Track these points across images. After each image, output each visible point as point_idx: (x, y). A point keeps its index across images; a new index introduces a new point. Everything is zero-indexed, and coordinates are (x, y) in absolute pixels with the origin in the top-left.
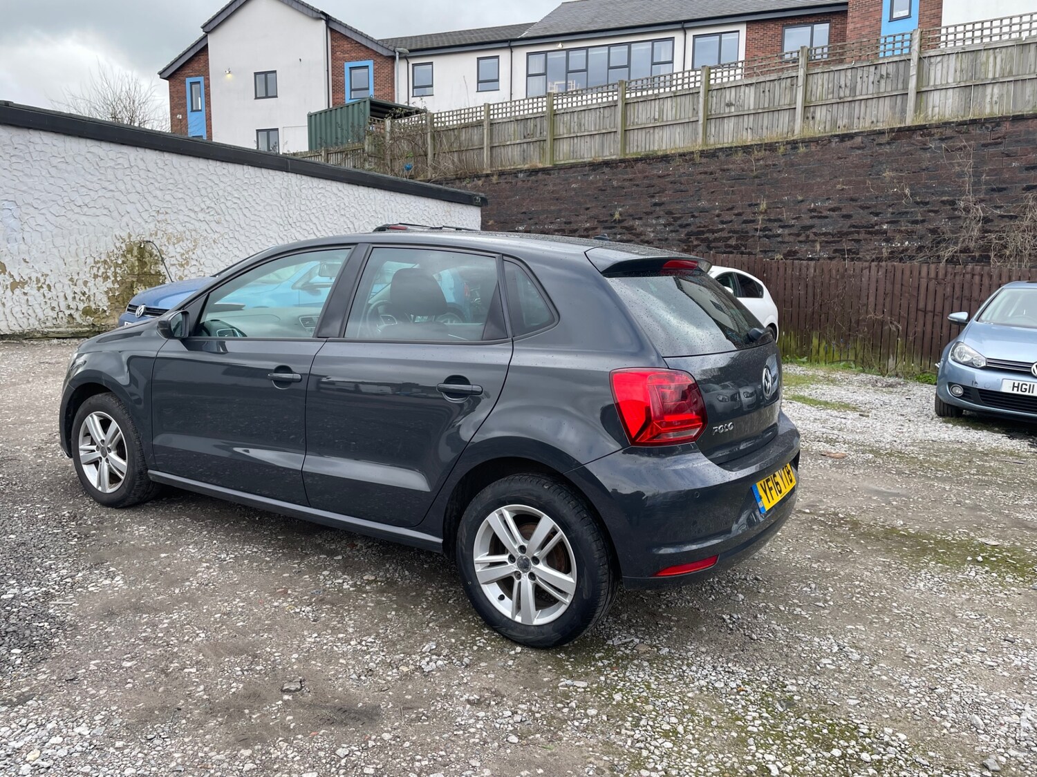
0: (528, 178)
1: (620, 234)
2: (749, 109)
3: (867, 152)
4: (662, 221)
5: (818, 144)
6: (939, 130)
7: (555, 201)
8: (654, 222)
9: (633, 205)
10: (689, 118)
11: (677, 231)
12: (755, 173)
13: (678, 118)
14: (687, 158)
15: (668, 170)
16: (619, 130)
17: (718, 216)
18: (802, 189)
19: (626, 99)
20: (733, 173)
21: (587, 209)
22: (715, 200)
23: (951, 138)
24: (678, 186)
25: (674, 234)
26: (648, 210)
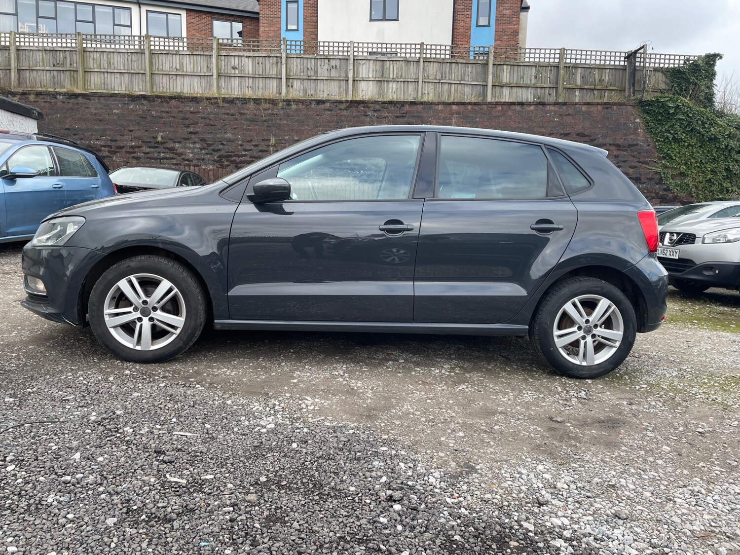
0: (68, 100)
1: (163, 153)
2: (248, 74)
3: (333, 113)
4: (198, 146)
5: (303, 104)
6: (373, 105)
7: (99, 122)
8: (192, 146)
9: (173, 131)
10: (205, 73)
11: (211, 154)
12: (264, 119)
13: (195, 71)
14: (212, 101)
15: (198, 108)
16: (148, 73)
17: (241, 145)
18: (297, 132)
19: (152, 50)
20: (248, 117)
21: (131, 131)
22: (237, 134)
23: (379, 110)
24: (207, 121)
25: (209, 156)
26: (185, 137)
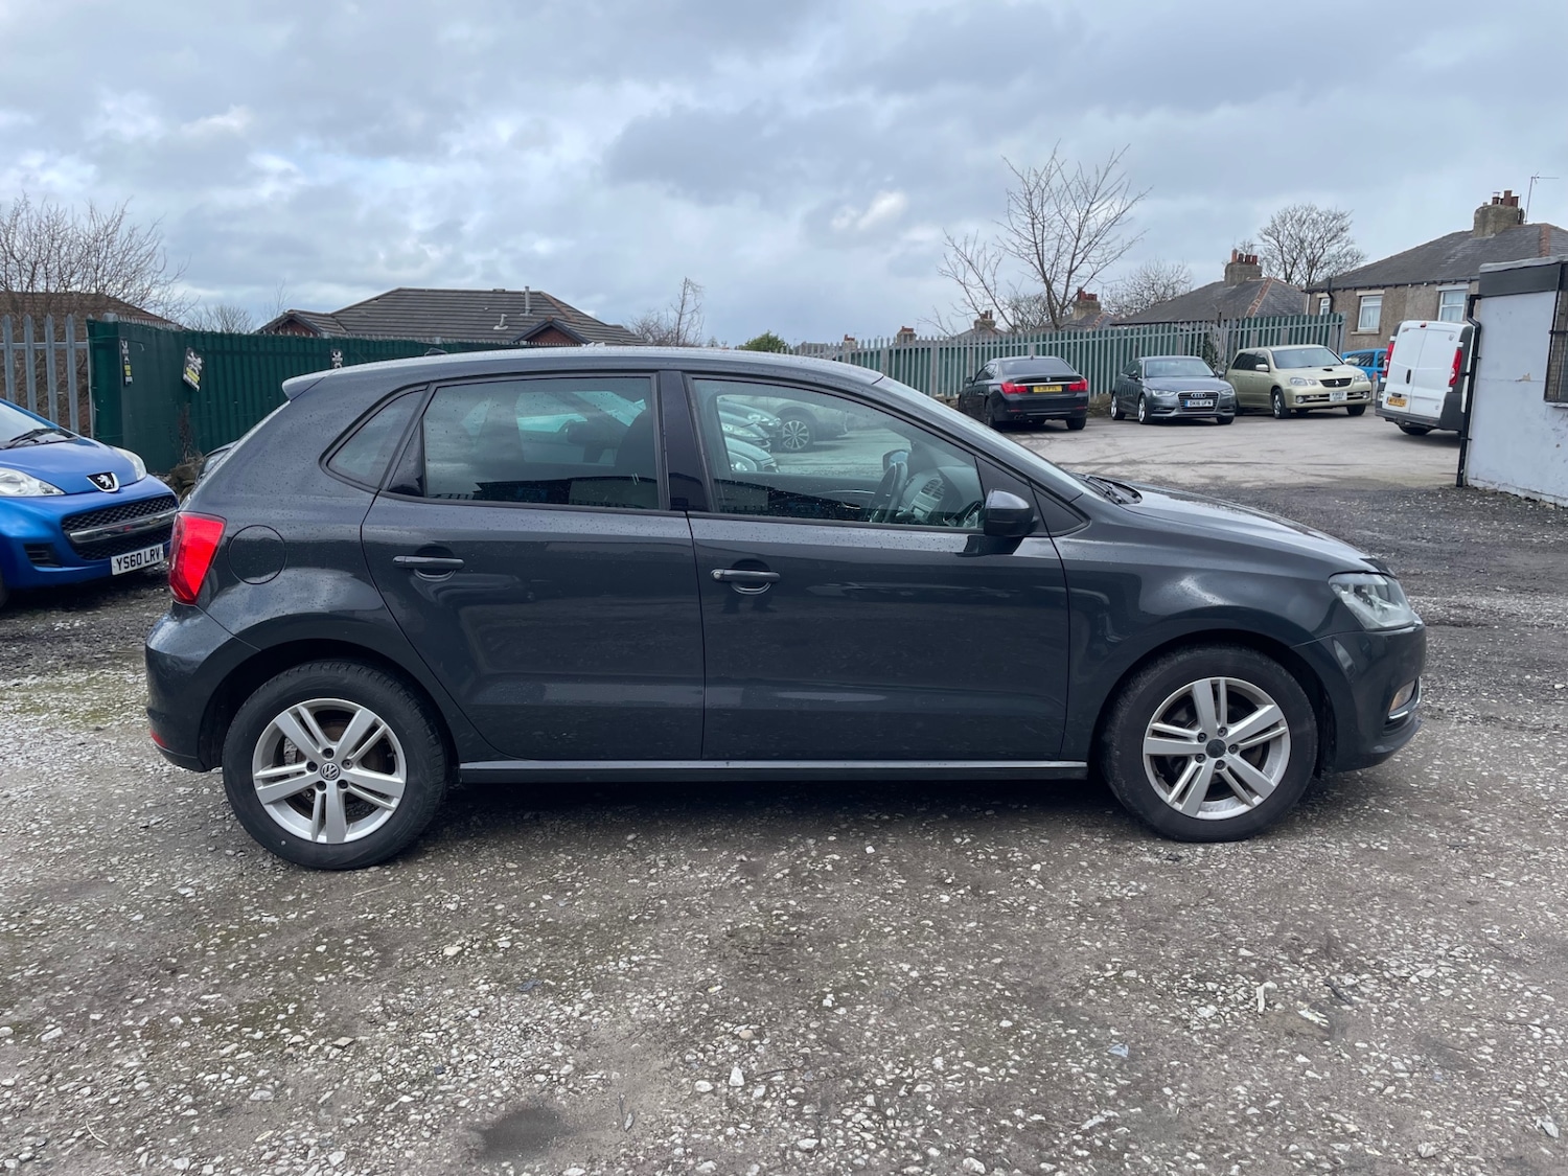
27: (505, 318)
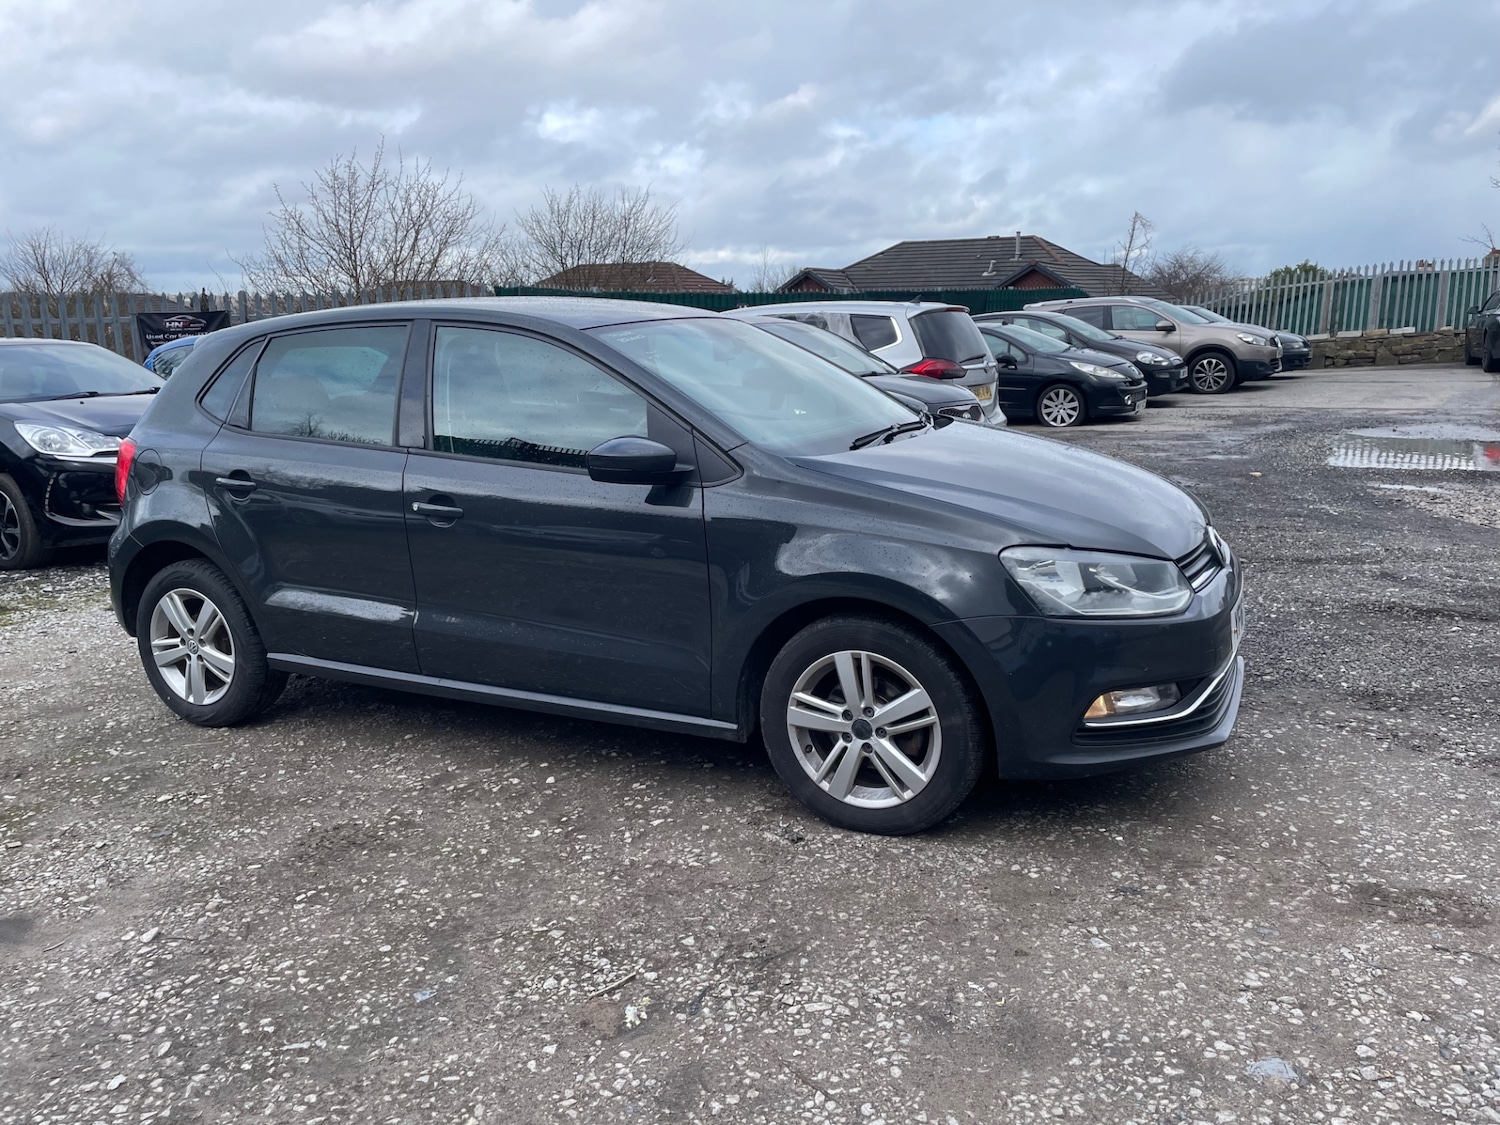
27: (994, 264)
